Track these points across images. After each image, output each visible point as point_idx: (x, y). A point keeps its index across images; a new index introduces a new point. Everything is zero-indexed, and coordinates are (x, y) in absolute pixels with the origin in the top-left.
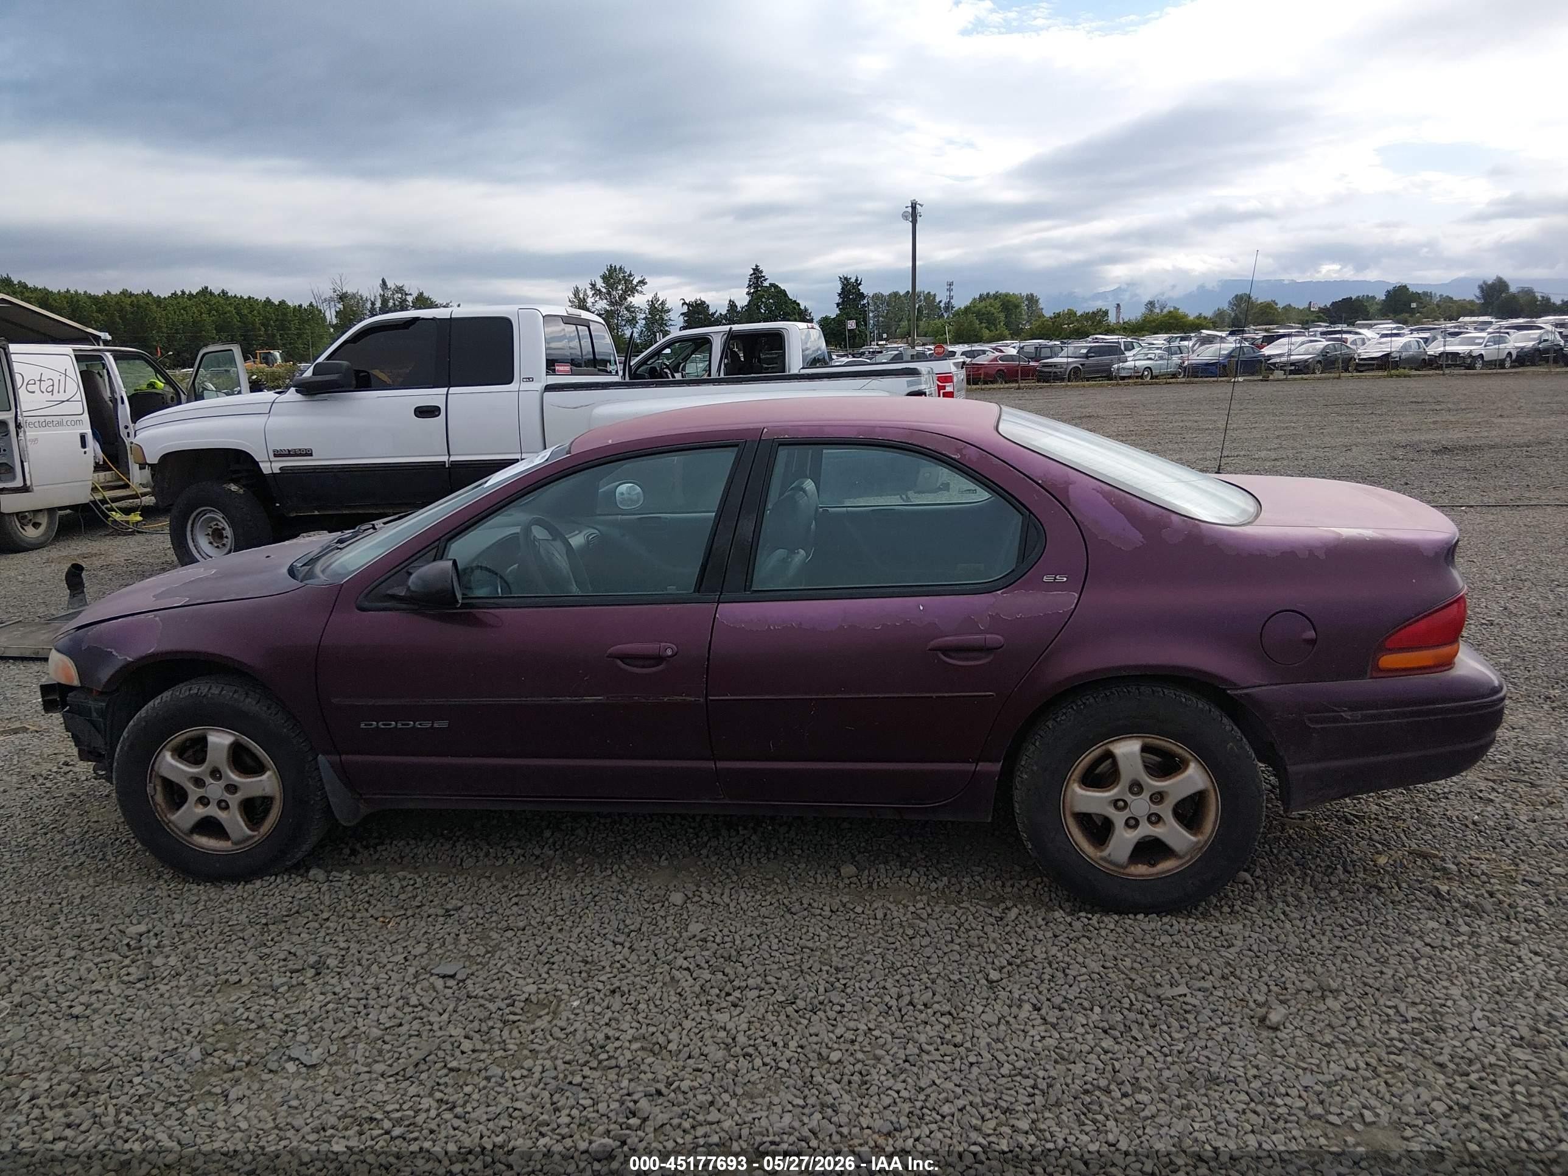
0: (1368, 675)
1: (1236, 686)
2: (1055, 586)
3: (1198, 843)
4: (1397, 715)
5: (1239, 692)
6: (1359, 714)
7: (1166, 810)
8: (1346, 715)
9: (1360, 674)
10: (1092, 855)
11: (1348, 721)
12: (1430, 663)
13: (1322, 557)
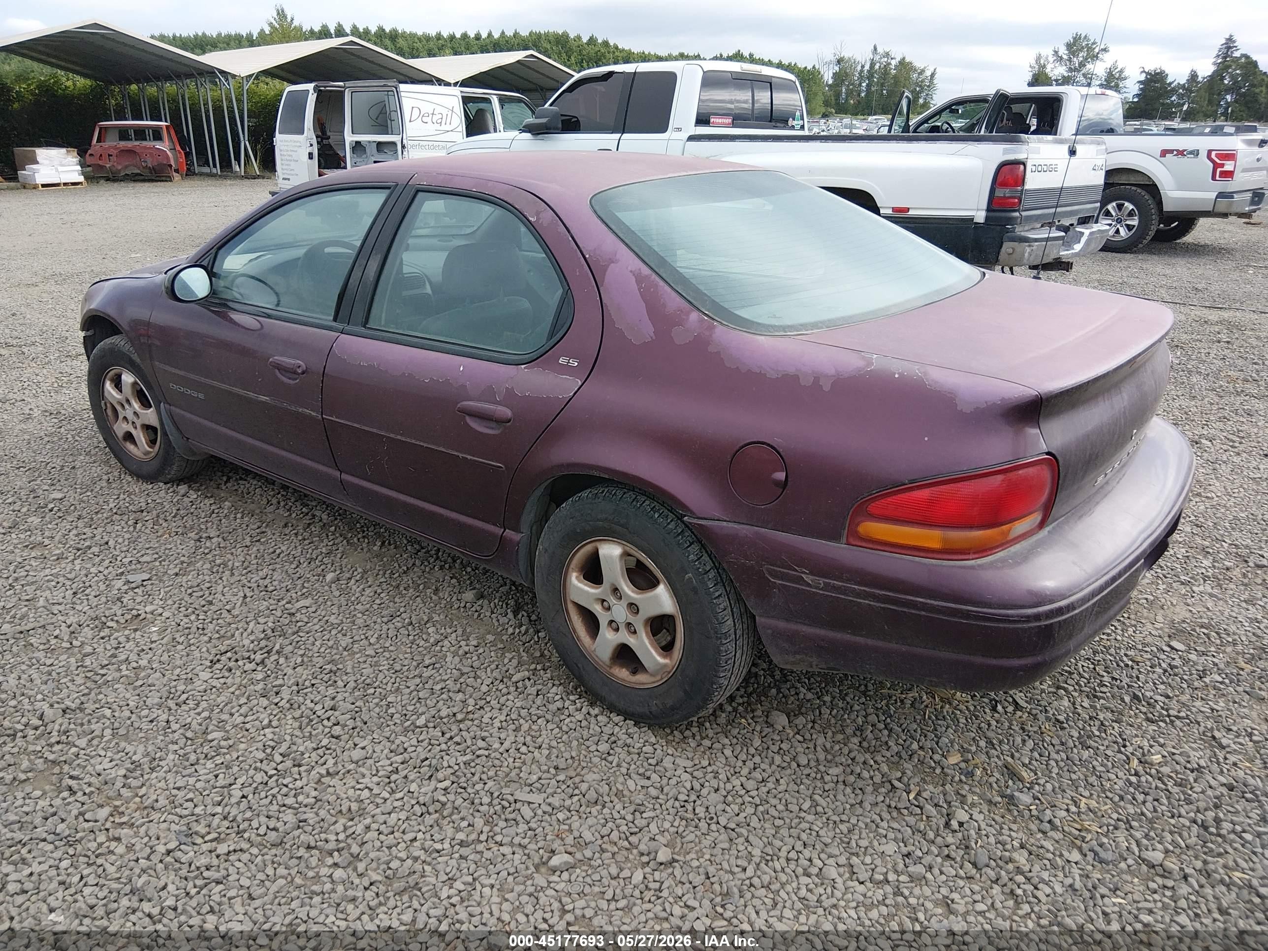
0: (844, 540)
1: (693, 514)
2: (567, 370)
3: (665, 665)
4: (867, 596)
5: (695, 521)
6: (822, 581)
7: (639, 623)
8: (808, 578)
9: (835, 537)
10: (587, 645)
11: (809, 585)
12: (936, 545)
13: (827, 388)
